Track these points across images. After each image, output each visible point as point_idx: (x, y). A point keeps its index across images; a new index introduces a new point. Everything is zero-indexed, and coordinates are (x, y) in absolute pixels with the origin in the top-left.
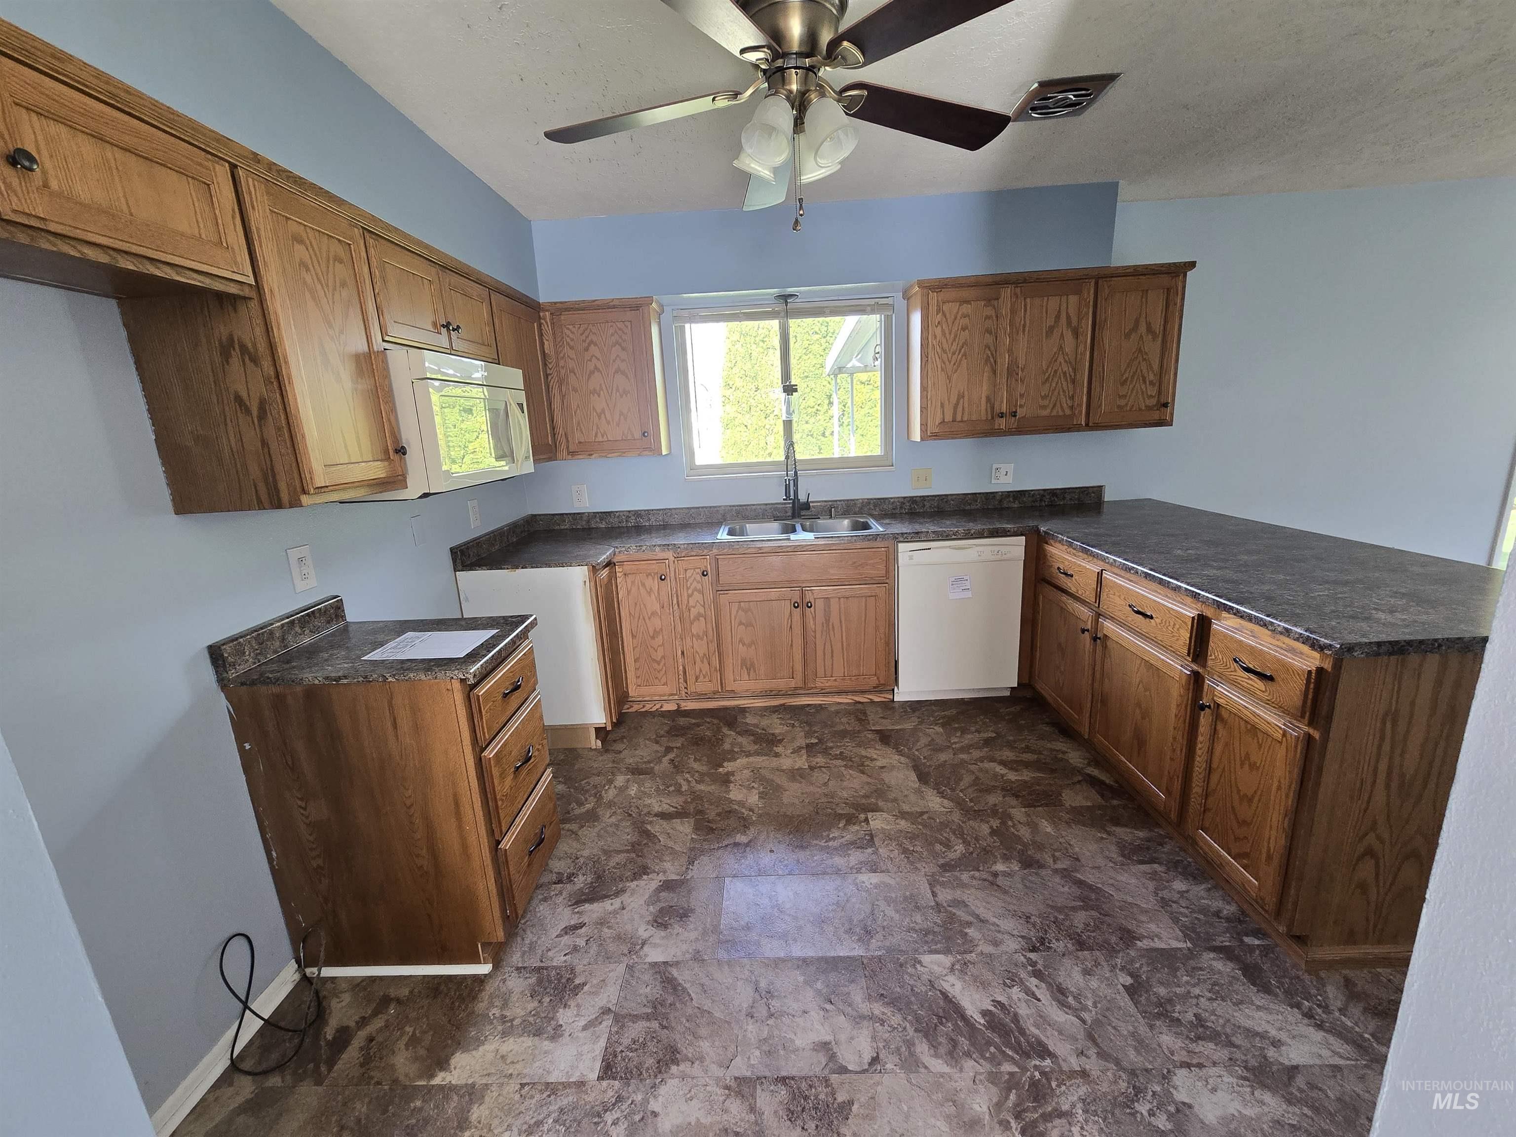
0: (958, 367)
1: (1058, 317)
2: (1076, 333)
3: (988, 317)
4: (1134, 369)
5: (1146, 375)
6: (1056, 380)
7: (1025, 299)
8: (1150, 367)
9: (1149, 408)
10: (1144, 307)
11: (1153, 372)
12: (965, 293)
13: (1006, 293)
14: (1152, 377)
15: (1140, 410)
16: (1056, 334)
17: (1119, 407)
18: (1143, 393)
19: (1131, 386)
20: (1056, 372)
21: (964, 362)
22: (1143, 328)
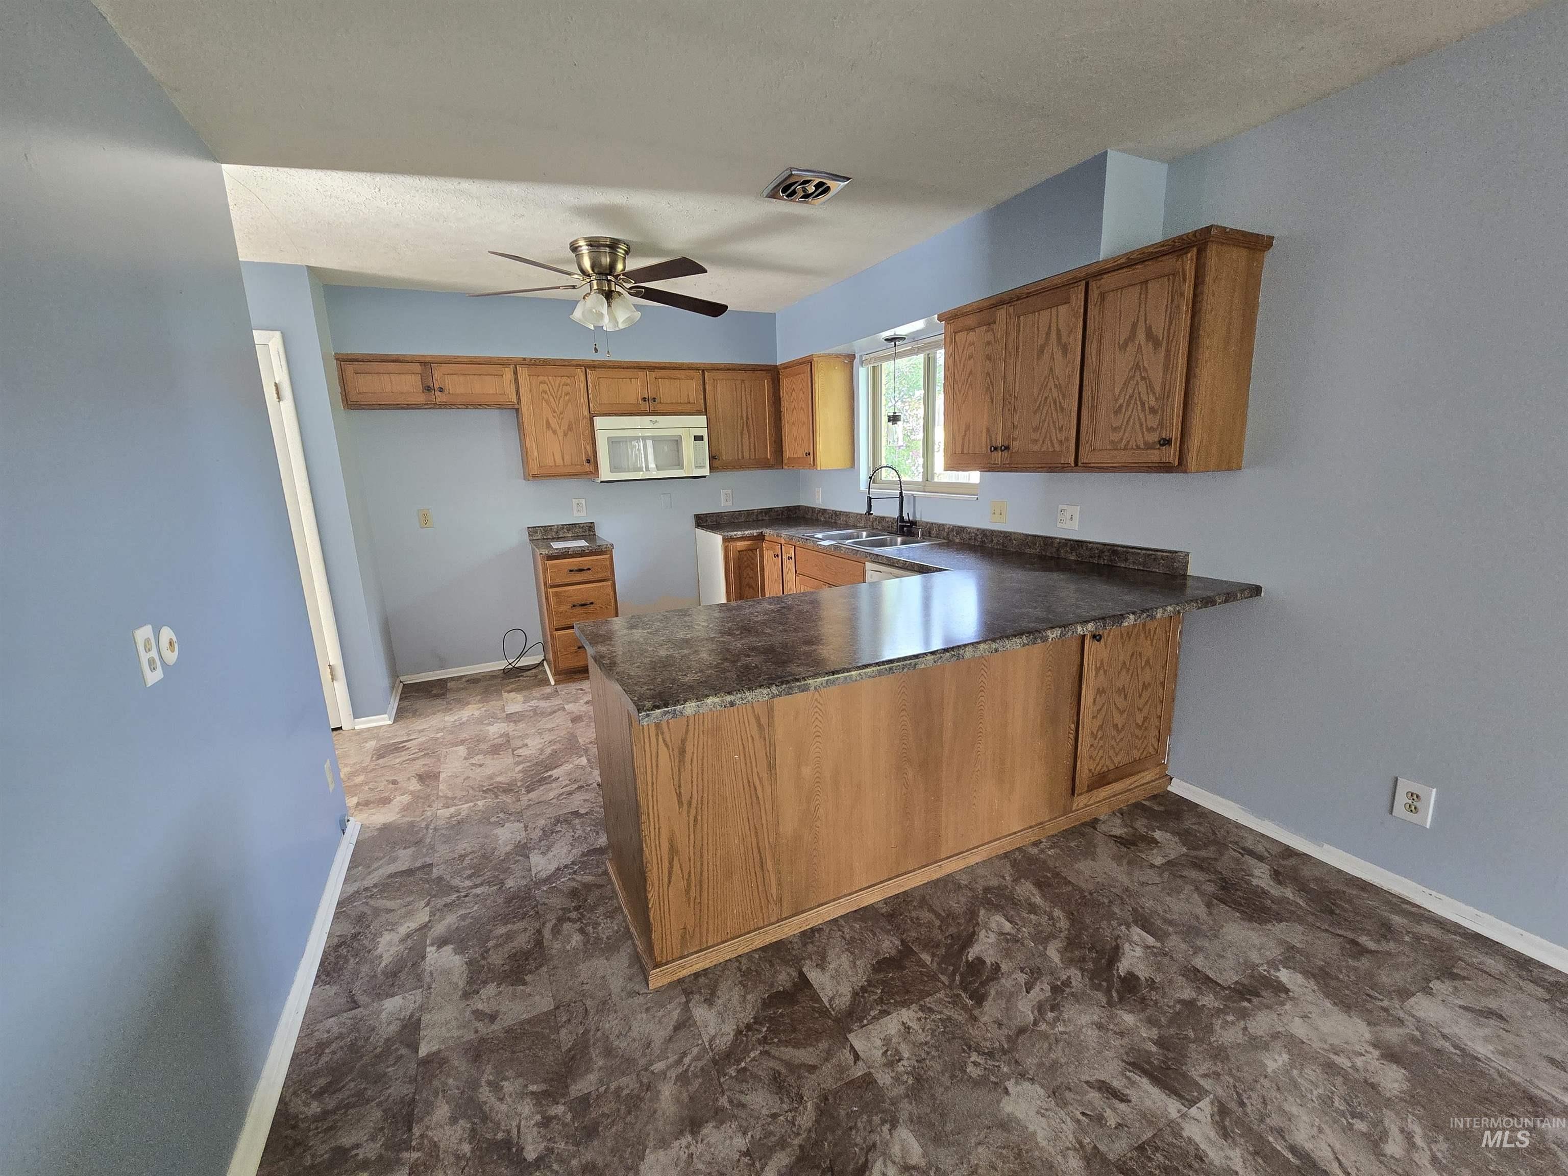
0: (966, 398)
1: (1048, 334)
2: (1065, 349)
3: (989, 343)
4: (1130, 391)
5: (1145, 398)
6: (1046, 408)
7: (1019, 317)
8: (1150, 387)
9: (1149, 446)
10: (1143, 305)
11: (1154, 393)
12: (970, 321)
13: (1002, 314)
14: (1153, 402)
15: (1138, 448)
16: (1046, 356)
17: (1112, 442)
18: (1141, 425)
19: (1127, 416)
20: (1046, 398)
21: (970, 392)
22: (1141, 336)
